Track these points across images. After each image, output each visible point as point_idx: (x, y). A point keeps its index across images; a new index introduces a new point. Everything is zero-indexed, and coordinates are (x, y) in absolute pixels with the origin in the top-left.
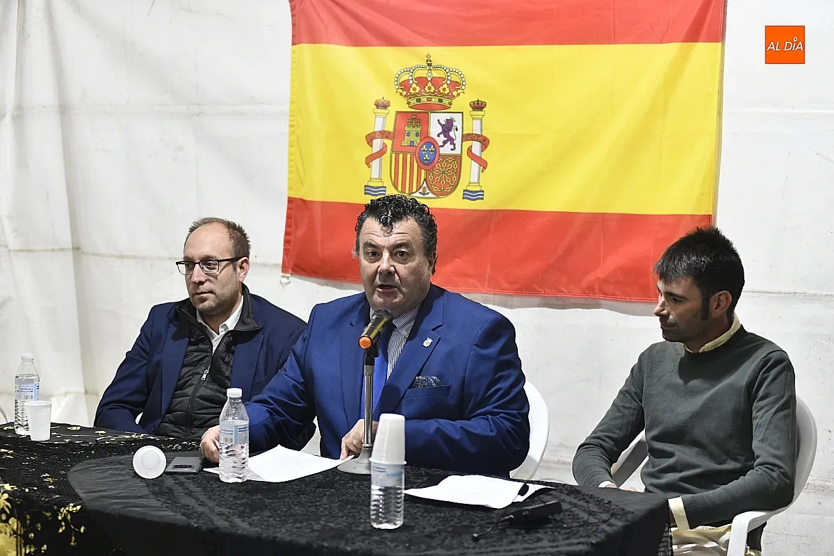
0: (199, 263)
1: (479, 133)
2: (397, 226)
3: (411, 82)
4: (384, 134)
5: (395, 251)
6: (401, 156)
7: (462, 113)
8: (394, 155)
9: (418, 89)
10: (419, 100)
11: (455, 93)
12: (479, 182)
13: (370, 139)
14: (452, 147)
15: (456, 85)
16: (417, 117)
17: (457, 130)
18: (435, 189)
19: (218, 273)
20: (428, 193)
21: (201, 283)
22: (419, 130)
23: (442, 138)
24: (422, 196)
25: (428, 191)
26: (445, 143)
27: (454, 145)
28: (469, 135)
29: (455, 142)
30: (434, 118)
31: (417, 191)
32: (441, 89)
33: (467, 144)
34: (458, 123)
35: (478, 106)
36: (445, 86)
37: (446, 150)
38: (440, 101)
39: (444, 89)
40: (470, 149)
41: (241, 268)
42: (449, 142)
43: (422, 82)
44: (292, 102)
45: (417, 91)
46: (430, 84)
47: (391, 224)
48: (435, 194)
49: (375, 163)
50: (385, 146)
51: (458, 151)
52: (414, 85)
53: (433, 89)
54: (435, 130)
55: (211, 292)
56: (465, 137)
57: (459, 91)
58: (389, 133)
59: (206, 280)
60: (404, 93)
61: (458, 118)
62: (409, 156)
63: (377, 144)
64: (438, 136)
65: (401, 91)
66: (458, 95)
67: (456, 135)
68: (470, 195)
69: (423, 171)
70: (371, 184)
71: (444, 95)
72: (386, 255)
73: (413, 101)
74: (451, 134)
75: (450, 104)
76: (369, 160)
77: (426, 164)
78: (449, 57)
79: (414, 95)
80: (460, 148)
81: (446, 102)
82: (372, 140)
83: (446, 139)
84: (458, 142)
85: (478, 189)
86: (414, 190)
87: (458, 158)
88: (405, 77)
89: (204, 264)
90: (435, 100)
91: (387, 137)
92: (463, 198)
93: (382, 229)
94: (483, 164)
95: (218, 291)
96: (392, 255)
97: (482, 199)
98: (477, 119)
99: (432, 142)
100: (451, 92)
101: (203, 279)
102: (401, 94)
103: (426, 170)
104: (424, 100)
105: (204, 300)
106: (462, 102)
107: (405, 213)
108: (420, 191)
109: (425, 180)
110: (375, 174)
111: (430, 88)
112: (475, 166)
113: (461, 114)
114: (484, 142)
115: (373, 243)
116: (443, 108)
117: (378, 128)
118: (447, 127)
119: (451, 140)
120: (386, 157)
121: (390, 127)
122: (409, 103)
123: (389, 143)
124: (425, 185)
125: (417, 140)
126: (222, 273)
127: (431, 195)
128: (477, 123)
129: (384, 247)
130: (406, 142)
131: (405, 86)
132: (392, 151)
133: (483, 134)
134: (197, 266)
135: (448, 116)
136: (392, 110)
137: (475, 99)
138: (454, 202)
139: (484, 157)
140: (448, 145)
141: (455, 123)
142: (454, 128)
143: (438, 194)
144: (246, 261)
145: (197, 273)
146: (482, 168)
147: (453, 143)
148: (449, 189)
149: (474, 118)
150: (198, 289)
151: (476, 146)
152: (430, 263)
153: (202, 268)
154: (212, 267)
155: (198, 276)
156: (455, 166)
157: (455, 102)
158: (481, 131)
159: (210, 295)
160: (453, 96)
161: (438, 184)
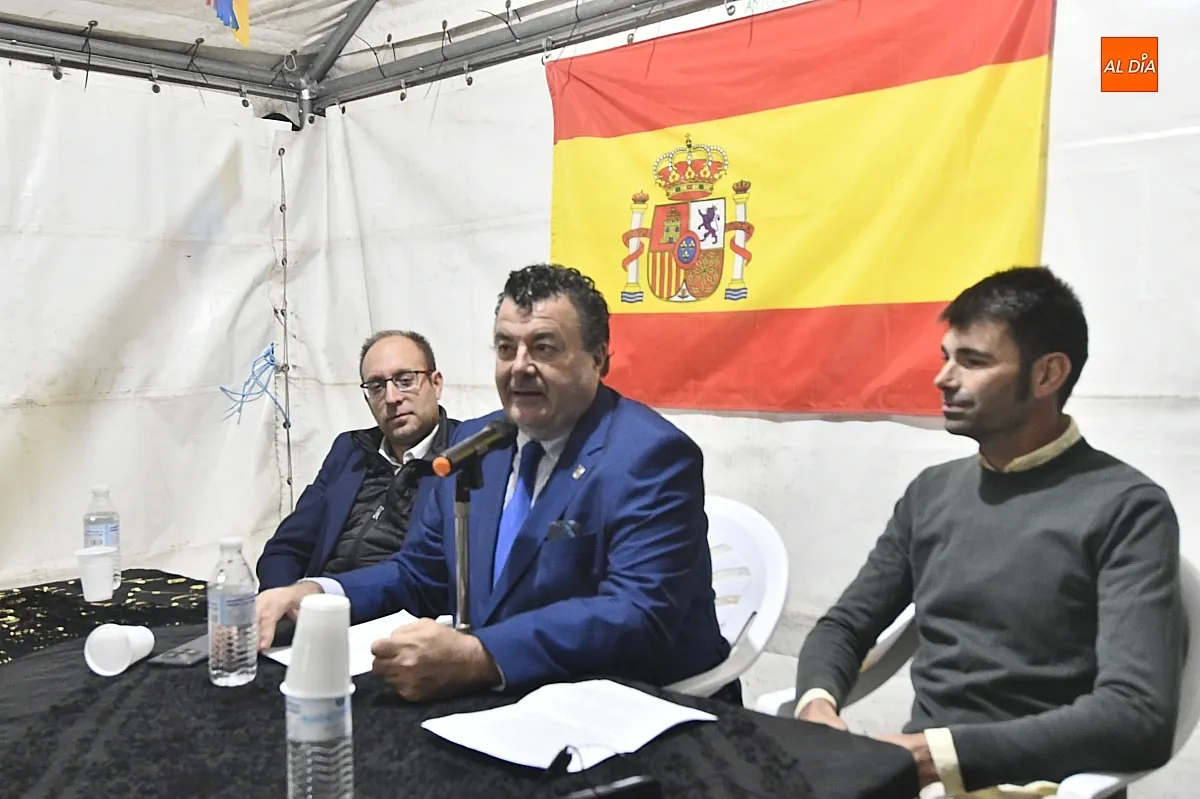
0: (391, 380)
1: (742, 220)
2: (538, 306)
3: (670, 169)
4: (641, 232)
5: (534, 344)
6: (658, 255)
7: (725, 198)
8: (651, 254)
9: (678, 176)
10: (678, 190)
11: (716, 176)
12: (742, 279)
13: (626, 239)
14: (714, 239)
15: (717, 166)
16: (675, 211)
17: (719, 219)
18: (695, 290)
19: (418, 387)
20: (687, 296)
21: (399, 403)
22: (678, 224)
23: (704, 230)
24: (681, 299)
25: (687, 293)
26: (706, 236)
27: (716, 237)
28: (731, 223)
29: (717, 233)
30: (694, 207)
31: (676, 293)
32: (701, 173)
33: (730, 234)
34: (719, 212)
35: (742, 188)
36: (706, 169)
37: (707, 244)
38: (701, 187)
39: (705, 173)
40: (733, 241)
41: (436, 383)
42: (710, 235)
43: (681, 167)
44: (553, 208)
45: (676, 179)
46: (690, 169)
47: (531, 305)
48: (694, 296)
49: (632, 266)
50: (642, 246)
51: (719, 245)
52: (674, 173)
53: (693, 174)
54: (695, 222)
55: (411, 413)
56: (729, 227)
57: (721, 173)
58: (646, 230)
59: (404, 399)
60: (663, 183)
61: (719, 204)
62: (667, 254)
63: (634, 242)
64: (699, 228)
65: (659, 181)
66: (720, 177)
67: (718, 225)
68: (733, 294)
69: (682, 271)
70: (628, 290)
71: (704, 180)
72: (522, 349)
73: (673, 191)
74: (713, 225)
75: (712, 189)
76: (626, 263)
77: (685, 263)
78: (710, 134)
79: (673, 184)
80: (722, 239)
81: (707, 187)
82: (628, 239)
83: (707, 231)
84: (720, 233)
85: (742, 286)
86: (673, 293)
87: (720, 253)
88: (662, 167)
89: (397, 380)
90: (695, 187)
91: (644, 235)
92: (725, 298)
93: (518, 311)
94: (747, 256)
96: (531, 350)
97: (745, 297)
98: (740, 203)
99: (692, 237)
100: (712, 175)
101: (400, 398)
102: (660, 185)
103: (686, 270)
104: (684, 188)
105: (403, 424)
106: (724, 185)
107: (555, 289)
108: (680, 294)
109: (685, 281)
110: (632, 279)
111: (690, 174)
112: (739, 259)
113: (723, 200)
114: (748, 229)
115: (505, 333)
116: (704, 195)
117: (634, 227)
118: (709, 217)
119: (713, 232)
120: (643, 257)
121: (648, 225)
122: (668, 194)
123: (646, 241)
124: (684, 287)
125: (676, 236)
126: (422, 387)
127: (691, 298)
128: (741, 207)
129: (519, 337)
130: (665, 239)
131: (664, 175)
132: (650, 251)
133: (748, 221)
134: (389, 383)
135: (709, 204)
136: (651, 205)
137: (738, 180)
138: (716, 304)
139: (748, 249)
140: (710, 238)
141: (716, 212)
142: (715, 216)
143: (698, 297)
144: (439, 375)
145: (392, 392)
146: (745, 261)
147: (714, 236)
148: (709, 289)
149: (737, 204)
150: (396, 410)
151: (740, 235)
152: (597, 361)
153: (396, 385)
154: (407, 383)
155: (394, 395)
156: (717, 262)
157: (716, 186)
158: (746, 218)
159: (412, 418)
160: (715, 180)
161: (698, 285)
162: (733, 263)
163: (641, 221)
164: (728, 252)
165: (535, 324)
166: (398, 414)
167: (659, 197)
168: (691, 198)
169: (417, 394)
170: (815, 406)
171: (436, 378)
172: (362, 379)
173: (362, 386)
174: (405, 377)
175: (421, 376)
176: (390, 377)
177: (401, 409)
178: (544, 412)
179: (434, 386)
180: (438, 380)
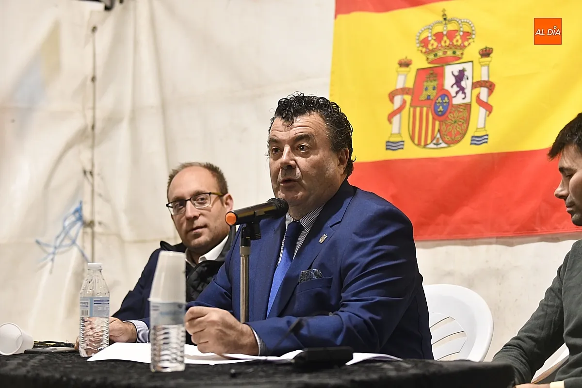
0: (190, 200)
1: (485, 79)
2: (298, 120)
3: (430, 39)
4: (404, 91)
5: (296, 145)
6: (418, 110)
7: (472, 61)
8: (412, 109)
9: (436, 44)
10: (436, 55)
11: (466, 43)
12: (485, 127)
13: (392, 97)
14: (463, 96)
15: (467, 35)
16: (434, 73)
17: (468, 79)
18: (447, 138)
19: (210, 206)
20: (440, 144)
21: (196, 218)
22: (435, 83)
23: (456, 88)
24: (435, 146)
25: (441, 141)
26: (457, 93)
27: (465, 93)
28: (478, 82)
29: (466, 91)
30: (448, 69)
31: (432, 142)
32: (454, 41)
33: (476, 91)
34: (468, 73)
35: (486, 53)
36: (458, 38)
37: (458, 100)
38: (454, 53)
39: (457, 41)
40: (478, 97)
41: (227, 204)
42: (461, 92)
43: (439, 36)
44: (333, 72)
45: (435, 46)
46: (445, 38)
47: (292, 119)
48: (446, 143)
49: (396, 119)
50: (404, 102)
51: (467, 100)
52: (432, 42)
53: (448, 42)
54: (449, 81)
55: (205, 226)
56: (476, 85)
57: (470, 41)
58: (409, 89)
59: (200, 215)
60: (424, 50)
61: (468, 67)
62: (425, 109)
63: (398, 100)
64: (452, 87)
65: (420, 48)
66: (469, 44)
67: (466, 84)
68: (478, 140)
69: (437, 123)
70: (392, 140)
71: (456, 47)
72: (287, 148)
73: (431, 57)
74: (463, 84)
75: (462, 54)
76: (390, 117)
77: (440, 115)
79: (432, 51)
80: (470, 95)
81: (458, 53)
82: (393, 97)
83: (458, 89)
84: (468, 91)
85: (484, 133)
86: (429, 141)
87: (468, 106)
88: (423, 36)
89: (194, 200)
90: (450, 53)
91: (407, 94)
92: (471, 144)
93: (283, 124)
94: (488, 108)
95: (212, 224)
96: (293, 149)
97: (486, 142)
98: (484, 65)
99: (445, 94)
100: (463, 42)
101: (197, 214)
102: (421, 51)
103: (440, 121)
104: (440, 54)
105: (198, 235)
106: (472, 51)
107: (310, 110)
108: (435, 142)
109: (439, 131)
110: (395, 130)
111: (445, 42)
112: (482, 111)
113: (471, 63)
114: (490, 87)
115: (275, 138)
116: (456, 59)
117: (400, 85)
118: (460, 77)
119: (462, 89)
120: (405, 112)
121: (410, 84)
122: (428, 59)
123: (408, 98)
124: (438, 136)
125: (433, 93)
126: (214, 206)
127: (443, 145)
128: (485, 69)
130: (423, 97)
131: (425, 43)
132: (411, 105)
133: (491, 80)
134: (189, 202)
135: (460, 67)
136: (413, 68)
137: (483, 47)
138: (464, 149)
139: (490, 102)
140: (461, 95)
141: (466, 73)
142: (465, 77)
143: (449, 143)
144: (230, 197)
145: (191, 209)
146: (488, 112)
147: (464, 93)
148: (458, 137)
149: (482, 66)
150: (193, 223)
151: (484, 92)
152: (341, 161)
153: (194, 204)
154: (203, 201)
155: (192, 210)
156: (465, 114)
157: (466, 51)
158: (489, 77)
159: (205, 230)
160: (465, 47)
161: (450, 134)
162: (478, 114)
163: (405, 82)
164: (475, 106)
165: (296, 131)
166: (195, 226)
167: (420, 62)
168: (446, 61)
169: (210, 211)
170: (539, 230)
171: (227, 199)
172: (169, 200)
173: (167, 205)
174: (202, 197)
175: (213, 197)
176: (189, 198)
177: (198, 223)
178: (300, 194)
179: (225, 206)
180: (229, 201)
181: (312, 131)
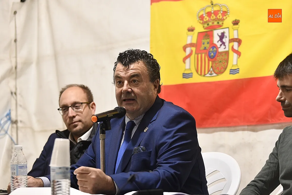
1: (236, 37)
3: (204, 15)
4: (191, 45)
5: (131, 80)
6: (200, 55)
7: (228, 28)
8: (196, 55)
9: (208, 18)
10: (208, 24)
11: (224, 18)
12: (237, 64)
13: (185, 48)
14: (224, 47)
15: (225, 13)
17: (226, 37)
18: (217, 71)
19: (82, 110)
20: (213, 74)
21: (74, 117)
22: (208, 40)
23: (220, 43)
24: (210, 75)
25: (213, 72)
26: (221, 45)
28: (232, 39)
29: (226, 44)
30: (215, 32)
31: (208, 73)
32: (218, 16)
33: (231, 44)
34: (226, 34)
35: (236, 23)
37: (221, 49)
38: (218, 23)
39: (220, 16)
40: (233, 47)
41: (92, 108)
42: (223, 45)
43: (209, 14)
44: (151, 35)
46: (213, 15)
47: (129, 65)
48: (216, 73)
49: (187, 61)
50: (192, 51)
51: (227, 49)
52: (206, 17)
54: (216, 39)
55: (80, 121)
56: (231, 41)
58: (194, 44)
60: (201, 22)
61: (226, 31)
62: (203, 55)
63: (188, 50)
64: (218, 42)
65: (200, 21)
66: (226, 18)
67: (226, 40)
68: (234, 71)
69: (211, 63)
70: (186, 72)
71: (219, 20)
72: (126, 82)
73: (206, 25)
74: (224, 40)
75: (223, 24)
76: (185, 59)
77: (212, 58)
79: (206, 22)
80: (228, 47)
81: (221, 23)
84: (227, 44)
85: (237, 68)
86: (206, 73)
87: (227, 53)
88: (201, 14)
89: (73, 107)
90: (216, 23)
91: (193, 46)
92: (230, 74)
93: (124, 68)
94: (239, 53)
95: (83, 120)
96: (129, 82)
97: (238, 73)
98: (235, 30)
99: (214, 46)
101: (74, 115)
102: (200, 22)
103: (212, 61)
104: (210, 24)
105: (76, 126)
106: (228, 22)
107: (138, 59)
108: (210, 73)
109: (212, 67)
110: (187, 67)
111: (213, 17)
112: (235, 55)
113: (228, 29)
114: (239, 42)
115: (119, 76)
116: (219, 26)
117: (189, 42)
118: (222, 37)
119: (224, 43)
120: (193, 57)
121: (194, 41)
122: (204, 27)
123: (194, 49)
124: (211, 70)
125: (207, 46)
127: (214, 75)
128: (236, 32)
129: (124, 77)
130: (202, 48)
131: (202, 18)
132: (196, 53)
135: (222, 31)
136: (196, 32)
137: (234, 19)
138: (226, 76)
139: (239, 50)
140: (223, 47)
141: (225, 34)
142: (225, 36)
143: (218, 74)
144: (94, 104)
146: (238, 56)
147: (225, 45)
148: (222, 70)
149: (234, 30)
150: (73, 120)
151: (235, 44)
152: (155, 87)
153: (73, 109)
155: (72, 113)
156: (226, 57)
157: (225, 22)
158: (238, 36)
160: (224, 19)
161: (218, 68)
162: (233, 57)
163: (191, 40)
164: (231, 53)
165: (131, 72)
166: (74, 122)
167: (200, 28)
168: (214, 28)
169: (82, 113)
170: (271, 121)
174: (77, 105)
176: (70, 106)
177: (75, 120)
181: (140, 71)
